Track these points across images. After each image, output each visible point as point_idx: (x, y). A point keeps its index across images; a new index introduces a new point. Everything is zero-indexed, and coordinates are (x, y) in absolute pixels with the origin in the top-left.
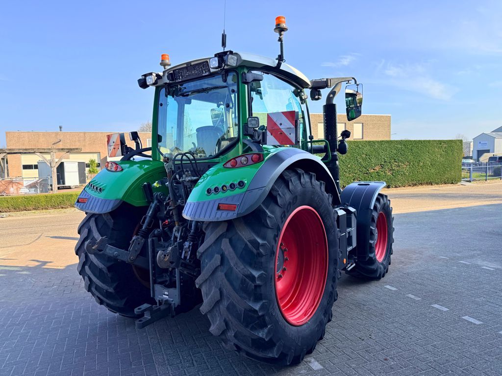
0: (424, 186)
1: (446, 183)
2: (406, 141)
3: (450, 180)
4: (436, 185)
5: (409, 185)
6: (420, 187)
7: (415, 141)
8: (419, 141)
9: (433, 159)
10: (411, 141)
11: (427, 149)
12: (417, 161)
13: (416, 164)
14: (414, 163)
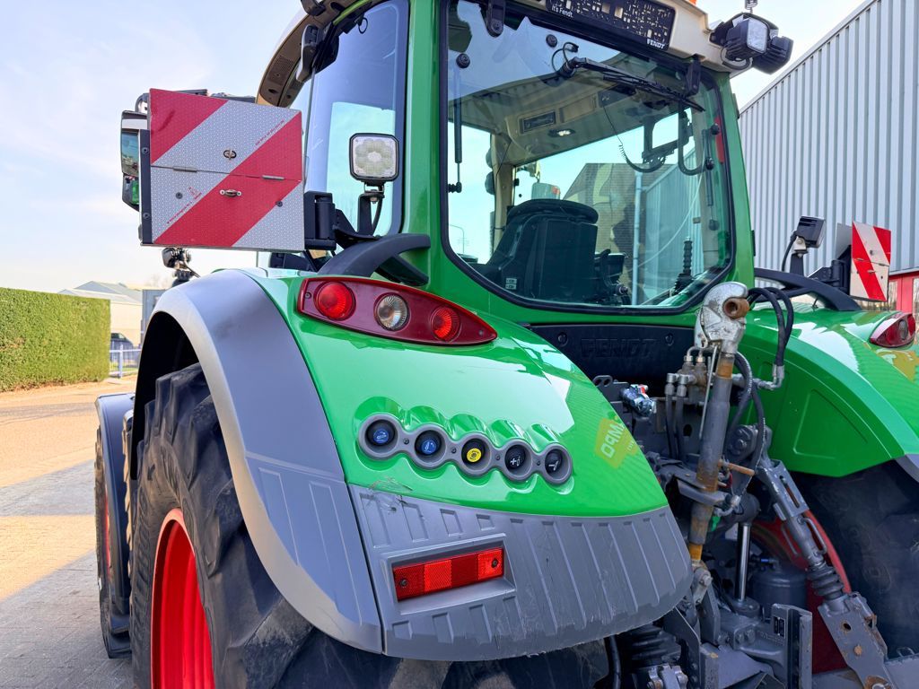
0: (49, 387)
1: (85, 381)
2: (18, 291)
3: (92, 376)
4: (69, 385)
5: (23, 387)
6: (42, 389)
7: (35, 293)
8: (43, 294)
9: (66, 334)
10: (28, 293)
11: (57, 312)
12: (39, 334)
13: (37, 342)
14: (34, 338)
